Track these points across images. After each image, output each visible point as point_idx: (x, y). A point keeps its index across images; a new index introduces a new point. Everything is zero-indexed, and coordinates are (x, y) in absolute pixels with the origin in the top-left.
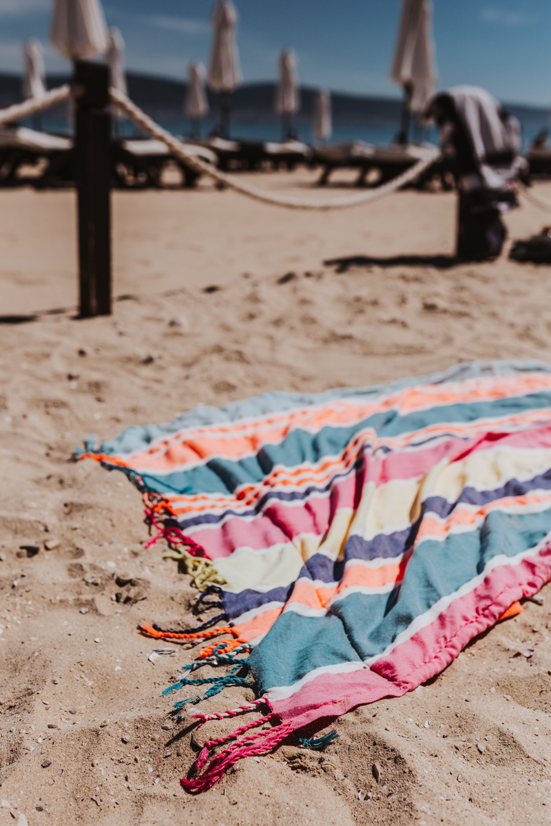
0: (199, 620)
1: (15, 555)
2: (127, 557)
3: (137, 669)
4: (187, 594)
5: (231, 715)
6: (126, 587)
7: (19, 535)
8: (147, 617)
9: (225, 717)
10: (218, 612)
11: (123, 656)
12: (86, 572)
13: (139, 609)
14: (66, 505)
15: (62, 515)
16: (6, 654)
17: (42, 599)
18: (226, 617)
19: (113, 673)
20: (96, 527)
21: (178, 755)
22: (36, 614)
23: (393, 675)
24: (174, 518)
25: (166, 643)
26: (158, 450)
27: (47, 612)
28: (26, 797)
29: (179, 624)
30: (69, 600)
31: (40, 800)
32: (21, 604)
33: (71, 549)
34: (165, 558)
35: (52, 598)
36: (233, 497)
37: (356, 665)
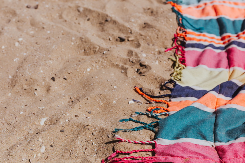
0: (160, 93)
1: (115, 40)
2: (156, 53)
3: (121, 105)
4: (163, 79)
5: (135, 143)
6: (143, 67)
7: (121, 32)
8: (140, 84)
9: (132, 143)
10: (169, 92)
11: (120, 97)
12: (132, 56)
13: (140, 79)
14: (145, 24)
15: (142, 27)
16: (86, 80)
17: (110, 62)
18: (170, 96)
19: (112, 103)
20: (150, 37)
21: (107, 149)
22: (105, 67)
23: (222, 156)
24: (185, 41)
25: (141, 97)
26: (201, 7)
27: (110, 67)
28: (49, 140)
29: (151, 91)
30: (119, 65)
31: (53, 143)
32: (102, 61)
33: (137, 43)
34: (169, 59)
35: (114, 63)
36: (220, 38)
37: (210, 144)
